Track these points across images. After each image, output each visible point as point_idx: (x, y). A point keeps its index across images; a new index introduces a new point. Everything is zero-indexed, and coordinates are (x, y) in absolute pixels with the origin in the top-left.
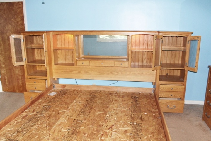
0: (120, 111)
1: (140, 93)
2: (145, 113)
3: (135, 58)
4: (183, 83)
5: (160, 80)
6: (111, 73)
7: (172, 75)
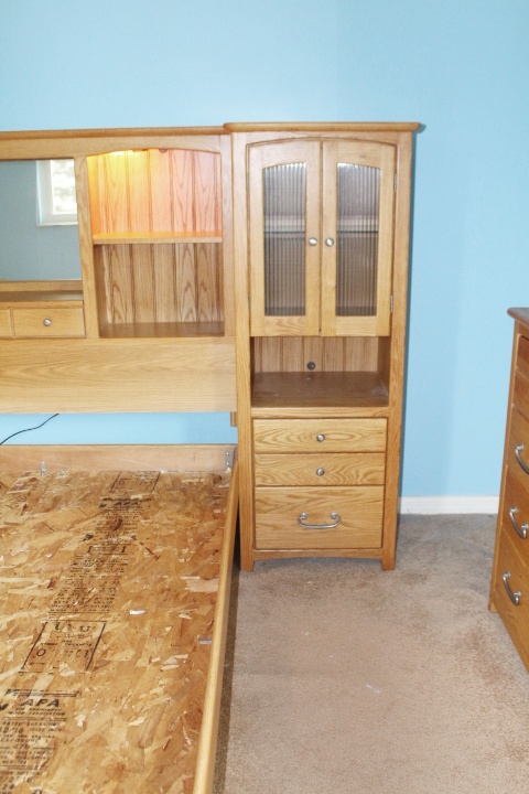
1: (159, 477)
2: (133, 612)
3: (133, 287)
4: (384, 408)
5: (257, 399)
7: (339, 369)
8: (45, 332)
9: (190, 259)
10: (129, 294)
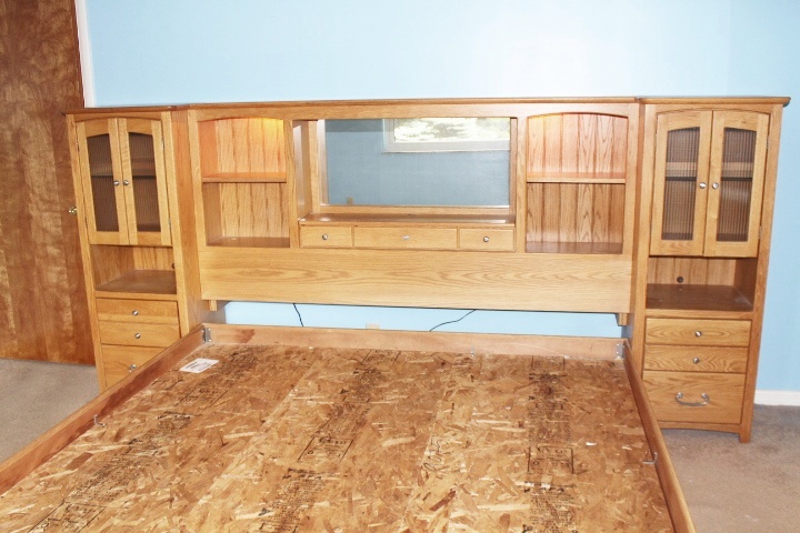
0: (482, 435)
1: (564, 362)
2: (589, 444)
3: (543, 214)
4: (750, 313)
5: (650, 303)
6: (444, 276)
7: (703, 283)
8: (483, 246)
9: (589, 193)
10: (539, 218)
